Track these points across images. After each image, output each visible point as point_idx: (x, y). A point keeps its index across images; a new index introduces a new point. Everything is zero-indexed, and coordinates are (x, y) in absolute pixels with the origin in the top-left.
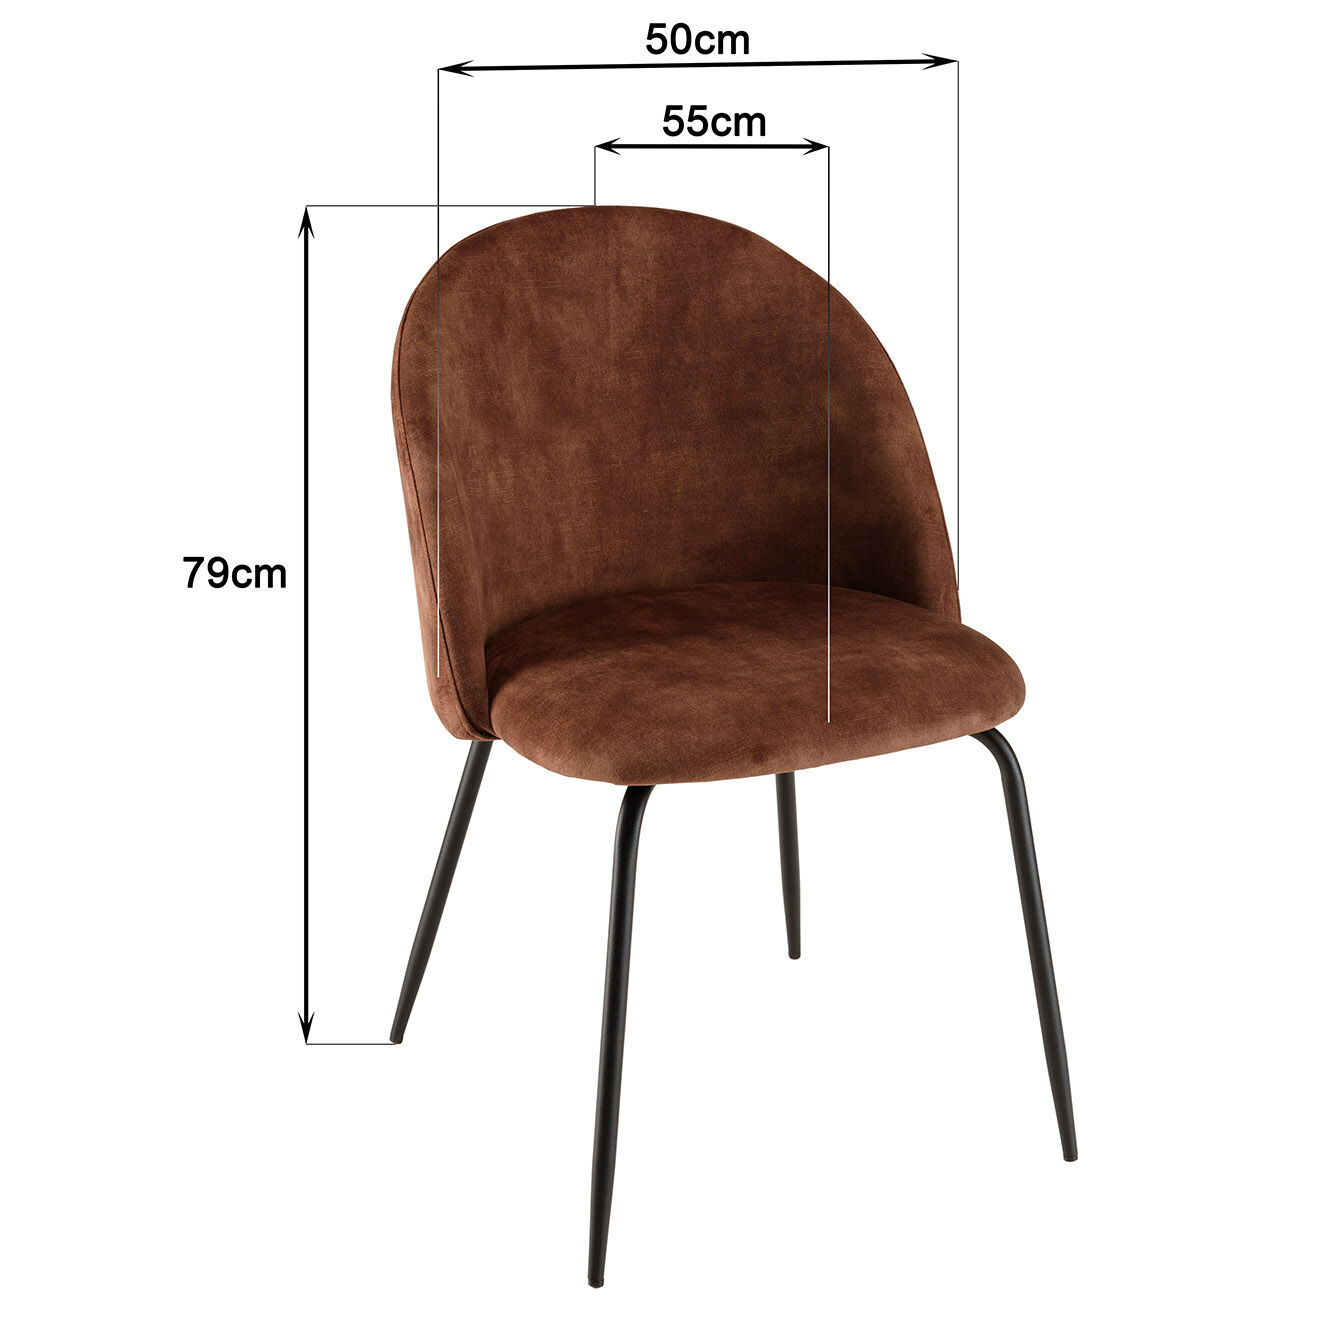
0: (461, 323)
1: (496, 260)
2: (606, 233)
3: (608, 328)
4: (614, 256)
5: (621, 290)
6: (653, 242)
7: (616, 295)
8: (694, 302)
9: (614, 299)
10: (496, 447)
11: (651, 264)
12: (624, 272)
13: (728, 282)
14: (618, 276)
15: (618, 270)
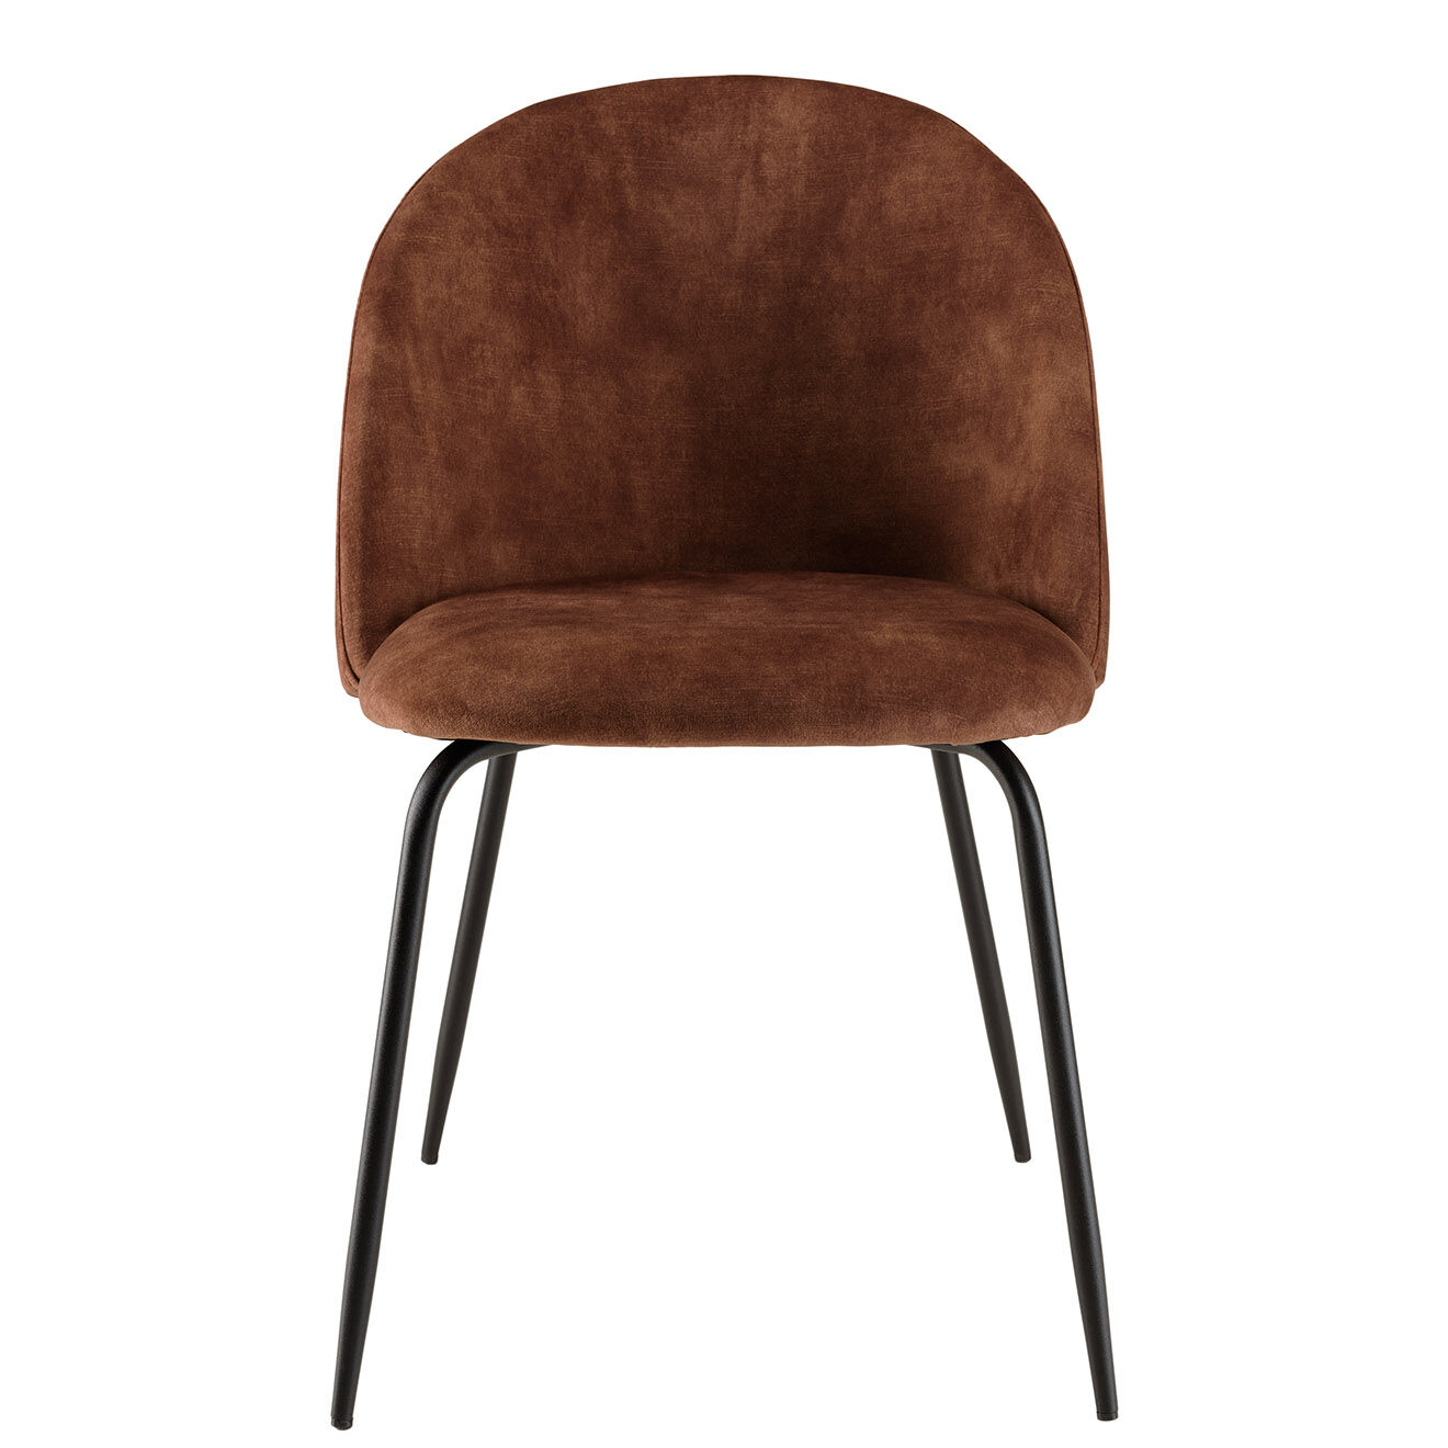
0: (500, 193)
1: (578, 125)
2: (747, 106)
3: (735, 228)
4: (754, 137)
5: (759, 181)
6: (809, 121)
7: (751, 187)
8: (852, 202)
9: (747, 192)
10: (532, 357)
11: (802, 151)
12: (765, 158)
13: (896, 178)
14: (757, 162)
15: (758, 156)
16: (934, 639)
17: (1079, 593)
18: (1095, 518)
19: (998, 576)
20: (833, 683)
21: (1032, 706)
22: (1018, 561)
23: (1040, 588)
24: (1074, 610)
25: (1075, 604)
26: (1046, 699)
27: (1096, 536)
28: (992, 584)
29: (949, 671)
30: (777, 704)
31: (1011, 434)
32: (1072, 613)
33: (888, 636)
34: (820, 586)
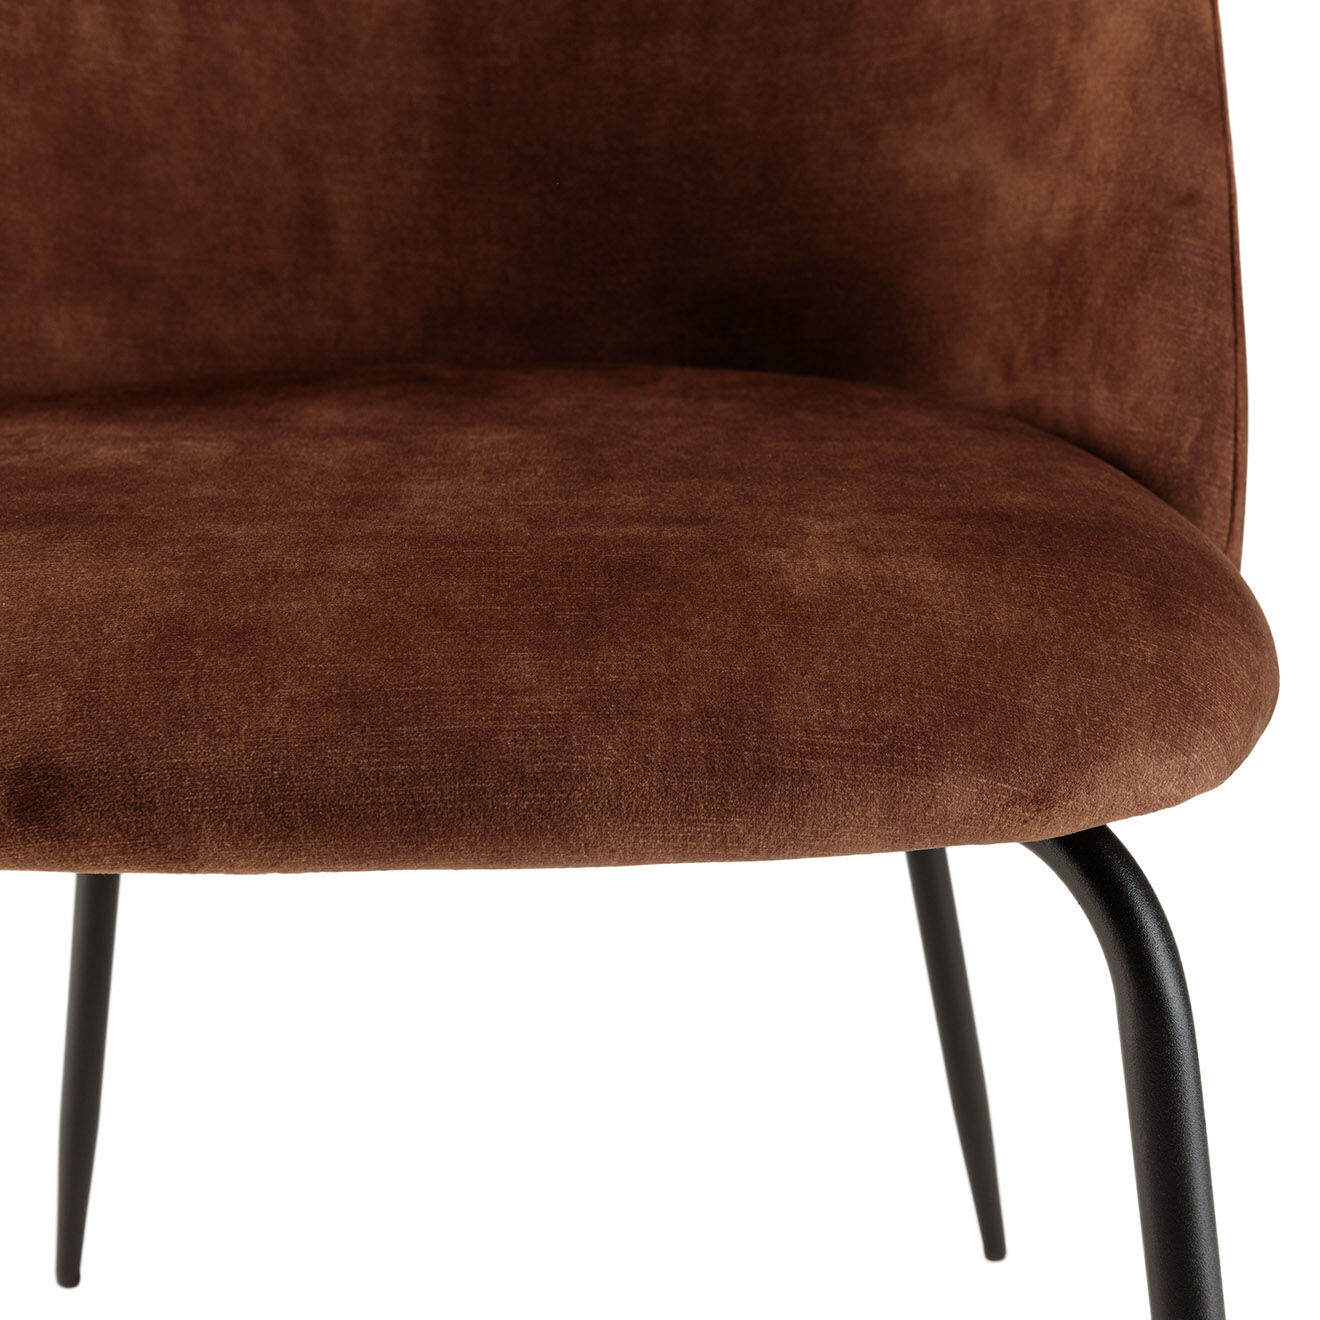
16: (934, 573)
17: (1195, 424)
18: (1225, 270)
19: (1009, 376)
20: (686, 707)
21: (1179, 743)
22: (1055, 353)
23: (1106, 410)
24: (1184, 460)
25: (1186, 446)
26: (1209, 723)
27: (1229, 309)
28: (997, 392)
29: (979, 663)
30: (538, 766)
31: (1043, 102)
32: (1180, 465)
33: (823, 565)
34: (671, 403)
